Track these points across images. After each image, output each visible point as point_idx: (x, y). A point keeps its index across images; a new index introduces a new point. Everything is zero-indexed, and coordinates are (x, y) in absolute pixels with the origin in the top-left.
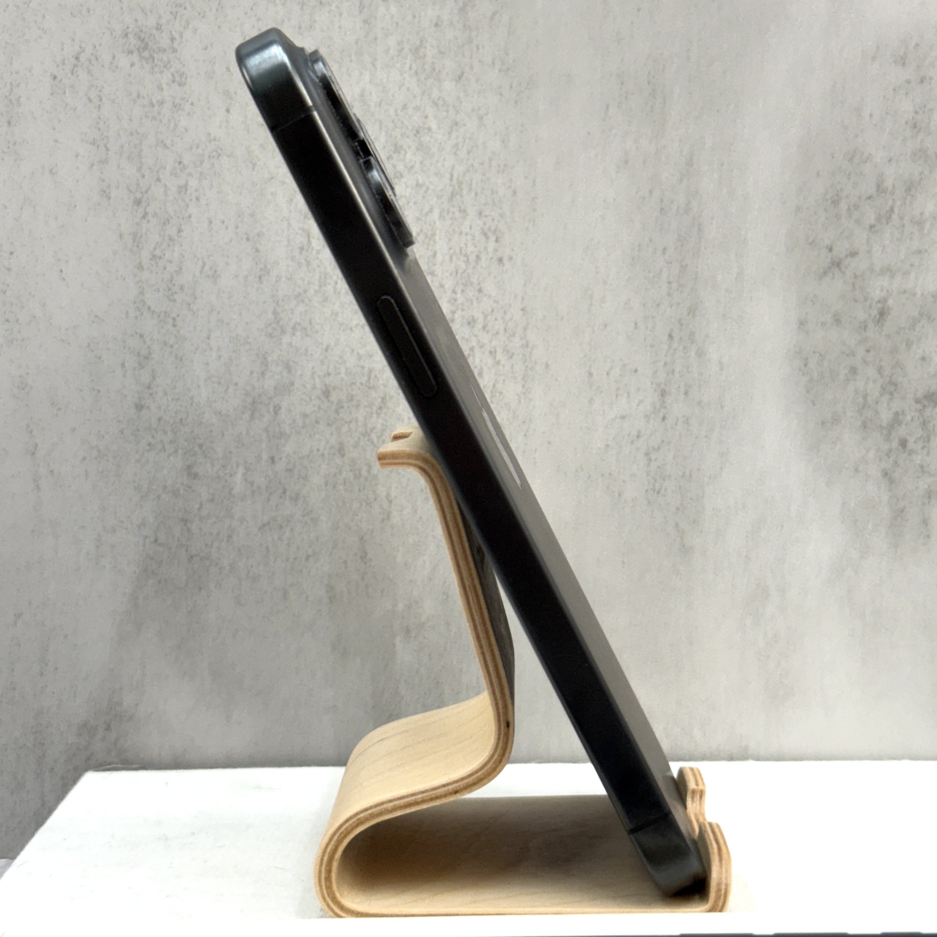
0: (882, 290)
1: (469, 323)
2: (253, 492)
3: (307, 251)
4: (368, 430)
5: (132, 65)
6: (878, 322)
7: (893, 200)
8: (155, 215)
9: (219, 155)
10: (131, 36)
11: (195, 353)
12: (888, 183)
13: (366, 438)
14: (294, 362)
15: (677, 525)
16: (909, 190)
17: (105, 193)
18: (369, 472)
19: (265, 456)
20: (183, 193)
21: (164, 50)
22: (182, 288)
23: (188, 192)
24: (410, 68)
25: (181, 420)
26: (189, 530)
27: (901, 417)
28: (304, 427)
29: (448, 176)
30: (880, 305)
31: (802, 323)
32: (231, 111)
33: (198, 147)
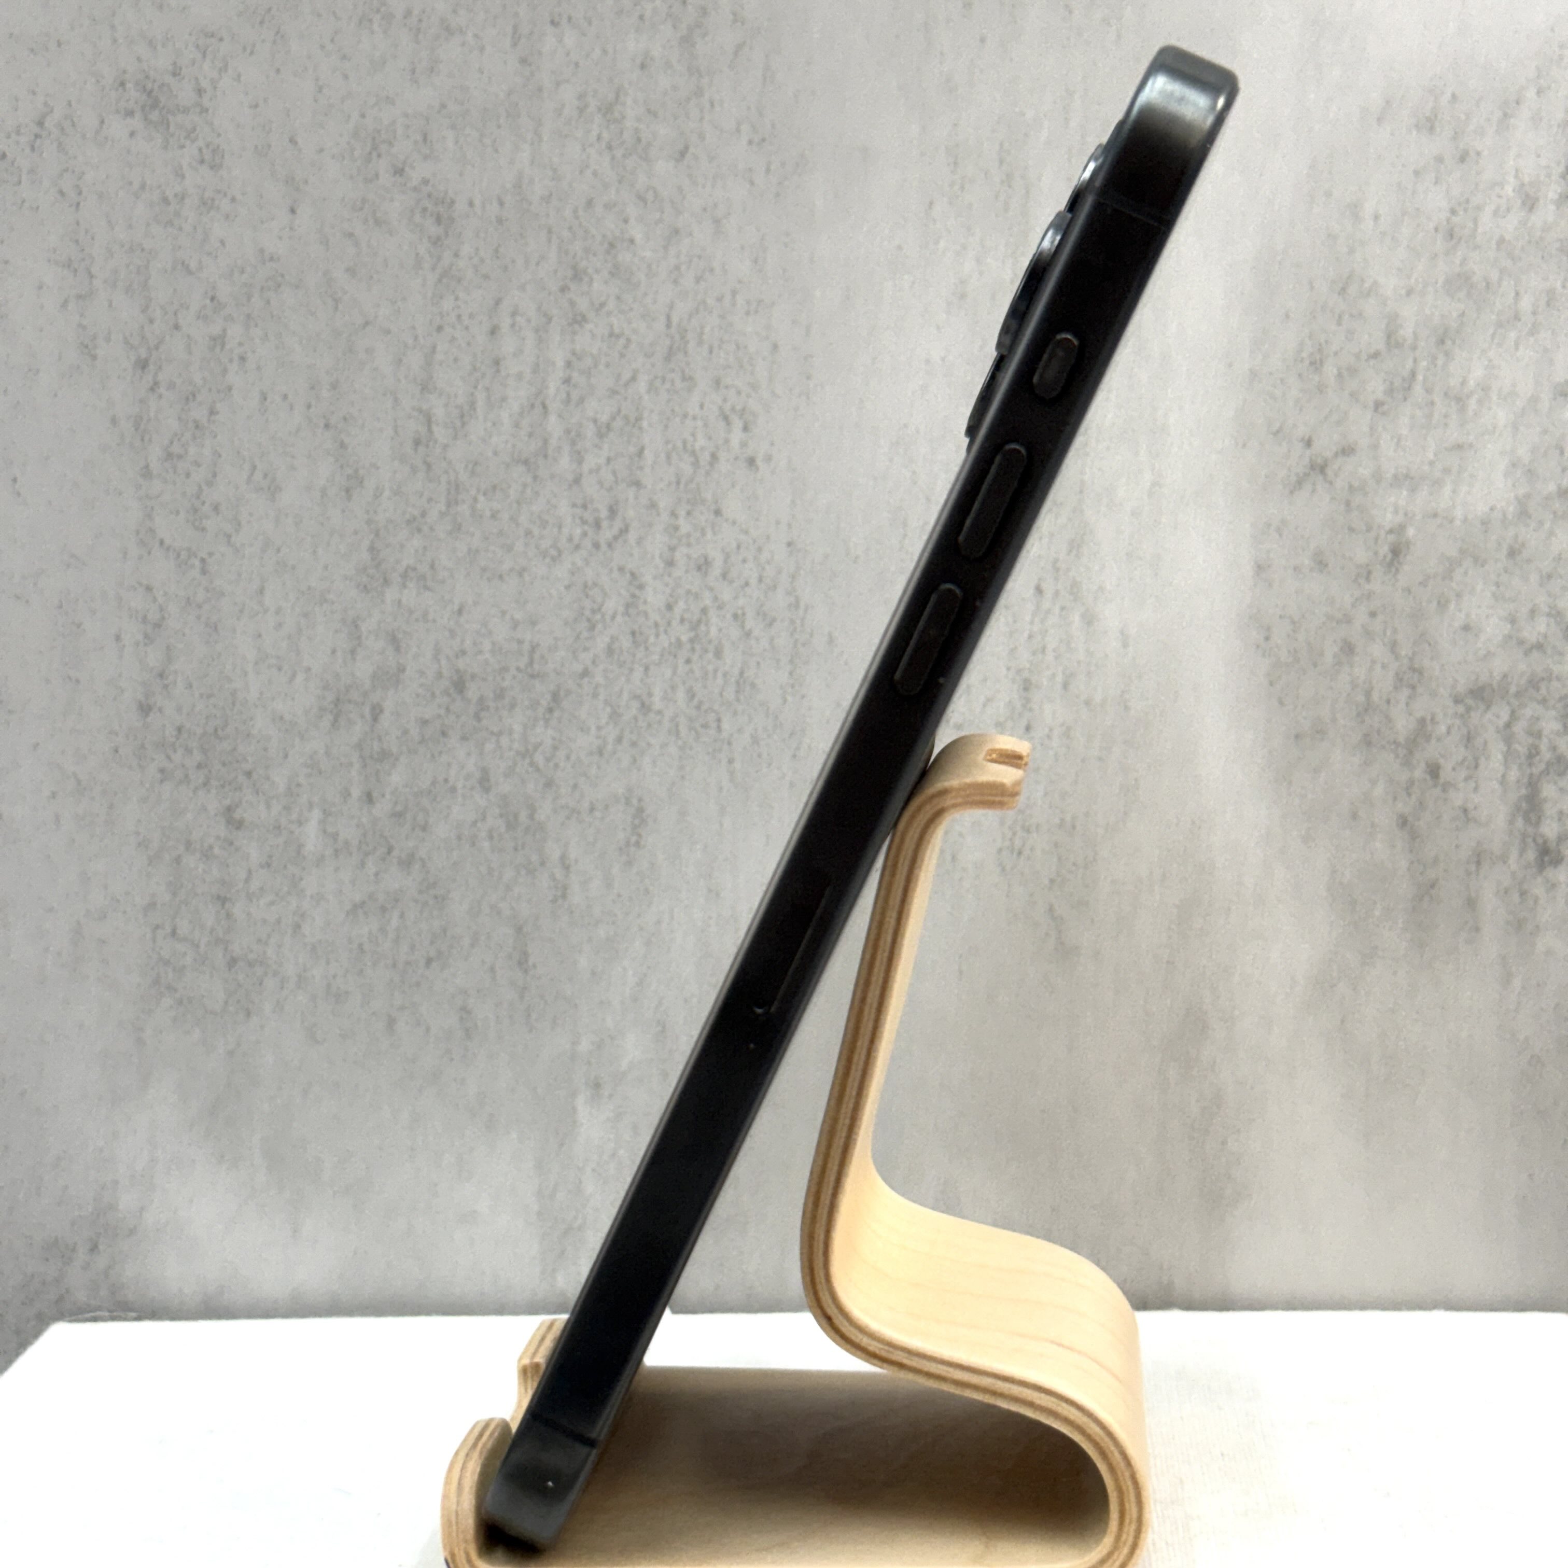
0: (1396, 512)
1: (699, 568)
2: (337, 852)
3: (427, 446)
4: (530, 747)
5: (132, 134)
6: (1390, 564)
7: (1415, 361)
8: (171, 386)
9: (279, 286)
10: (129, 86)
11: (238, 619)
12: (1407, 332)
13: (527, 761)
14: (405, 632)
15: (1051, 909)
16: (1442, 342)
17: (88, 349)
18: (531, 817)
19: (356, 792)
20: (218, 349)
21: (186, 111)
22: (216, 508)
23: (228, 347)
24: (599, 138)
25: (216, 730)
26: (229, 916)
27: (1429, 728)
28: (422, 741)
29: (663, 319)
30: (1391, 538)
31: (1260, 568)
32: (298, 211)
33: (242, 271)
